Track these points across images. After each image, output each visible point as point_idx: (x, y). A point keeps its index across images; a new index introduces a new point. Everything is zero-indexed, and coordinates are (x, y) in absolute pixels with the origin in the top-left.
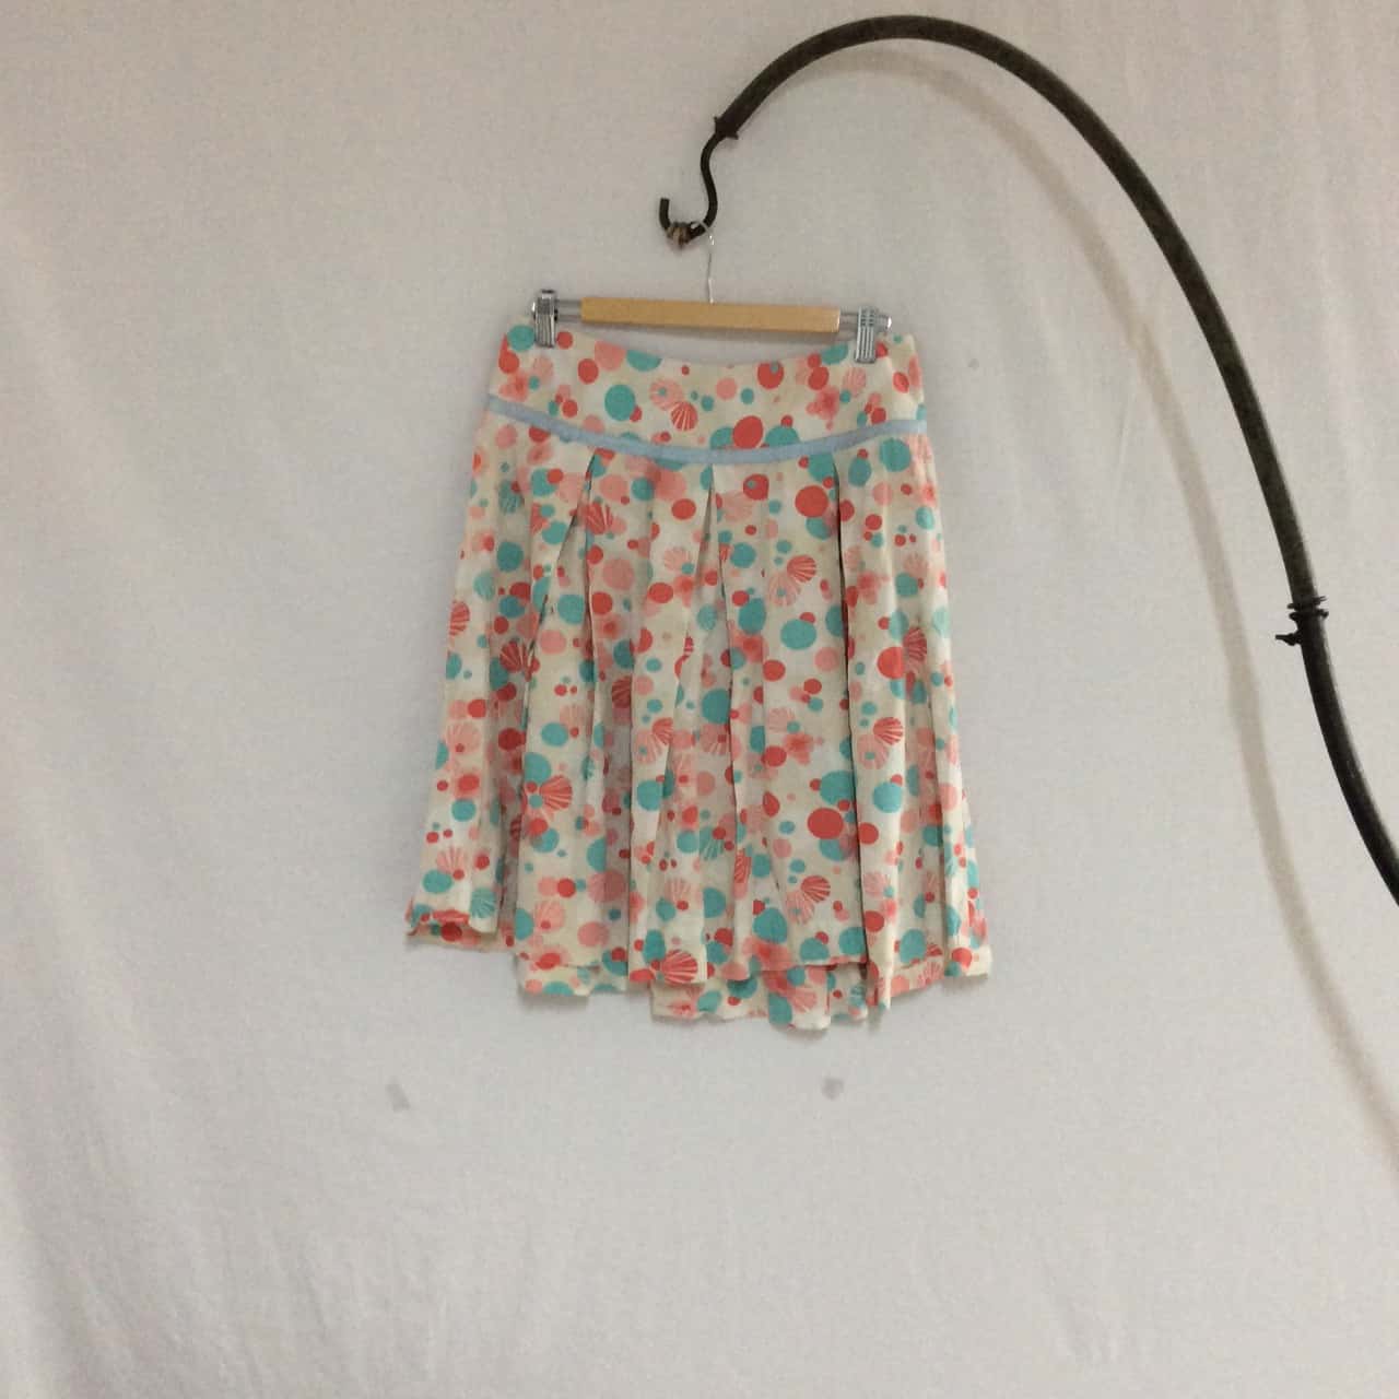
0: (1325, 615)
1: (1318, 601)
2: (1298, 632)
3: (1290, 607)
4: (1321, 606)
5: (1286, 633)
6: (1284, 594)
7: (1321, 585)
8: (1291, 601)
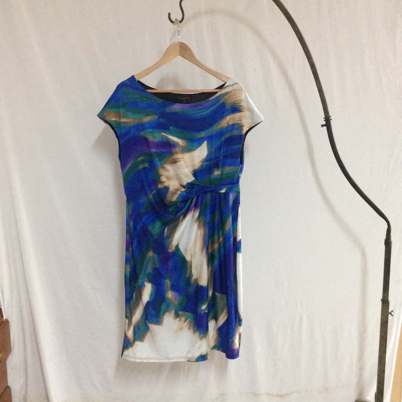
0: (331, 119)
1: (330, 117)
2: (325, 124)
3: (324, 118)
4: (330, 118)
5: (322, 124)
6: (323, 116)
7: (330, 114)
8: (324, 117)
